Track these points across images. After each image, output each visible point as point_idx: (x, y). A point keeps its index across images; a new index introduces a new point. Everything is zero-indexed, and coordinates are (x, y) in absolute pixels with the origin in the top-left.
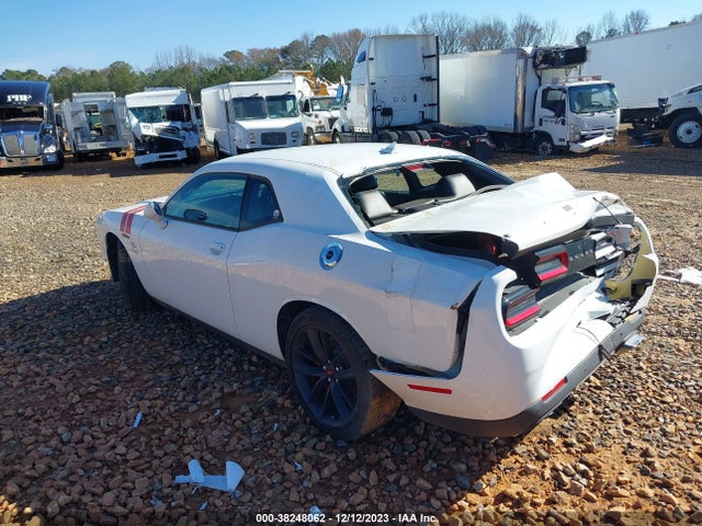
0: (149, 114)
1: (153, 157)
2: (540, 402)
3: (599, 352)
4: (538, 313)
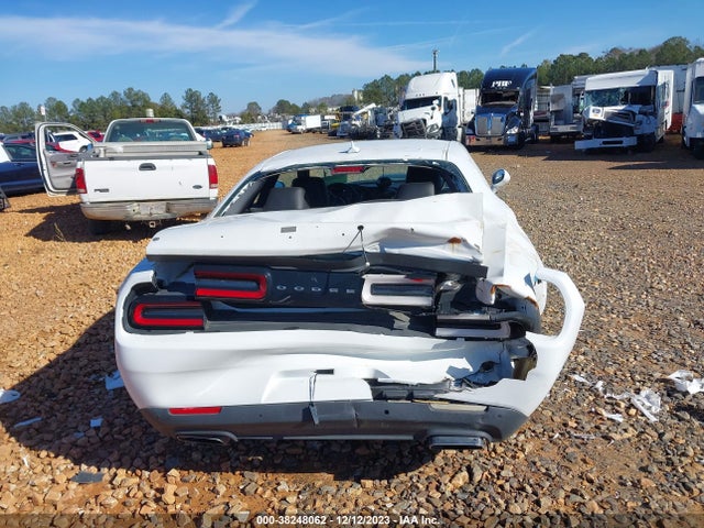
0: (602, 97)
1: (596, 143)
2: (164, 411)
3: (306, 410)
4: (200, 328)
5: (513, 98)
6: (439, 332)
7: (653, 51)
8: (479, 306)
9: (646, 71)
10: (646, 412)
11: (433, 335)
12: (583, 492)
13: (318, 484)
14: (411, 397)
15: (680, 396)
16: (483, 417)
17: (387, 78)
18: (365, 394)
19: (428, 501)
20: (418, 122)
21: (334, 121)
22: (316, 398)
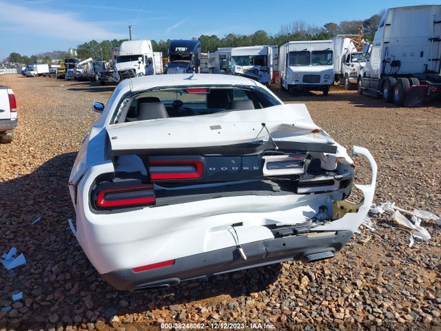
2: (129, 271)
3: (236, 251)
4: (153, 204)
5: (189, 58)
6: (300, 190)
7: (251, 37)
8: (324, 172)
9: (261, 47)
10: (368, 226)
11: (296, 193)
12: (372, 273)
13: (225, 302)
14: (295, 232)
15: (376, 215)
16: (335, 238)
17: (94, 42)
18: (269, 235)
19: (297, 297)
20: (130, 71)
21: (59, 69)
22: (241, 242)
